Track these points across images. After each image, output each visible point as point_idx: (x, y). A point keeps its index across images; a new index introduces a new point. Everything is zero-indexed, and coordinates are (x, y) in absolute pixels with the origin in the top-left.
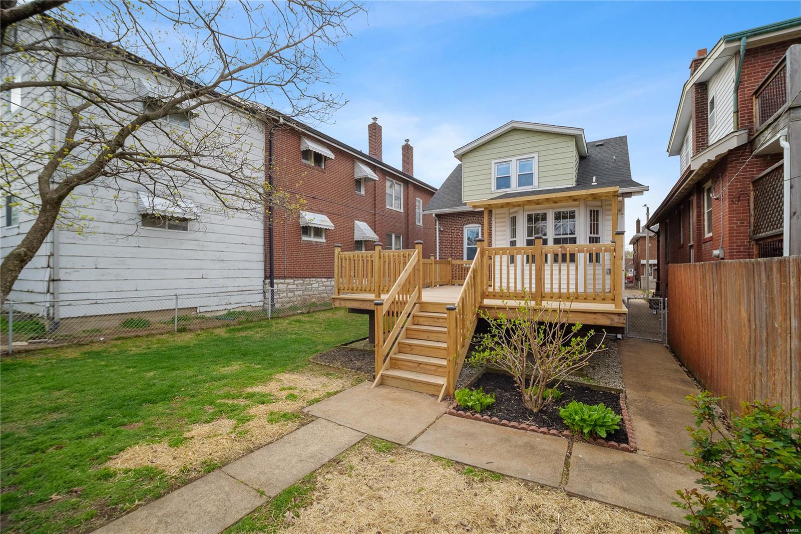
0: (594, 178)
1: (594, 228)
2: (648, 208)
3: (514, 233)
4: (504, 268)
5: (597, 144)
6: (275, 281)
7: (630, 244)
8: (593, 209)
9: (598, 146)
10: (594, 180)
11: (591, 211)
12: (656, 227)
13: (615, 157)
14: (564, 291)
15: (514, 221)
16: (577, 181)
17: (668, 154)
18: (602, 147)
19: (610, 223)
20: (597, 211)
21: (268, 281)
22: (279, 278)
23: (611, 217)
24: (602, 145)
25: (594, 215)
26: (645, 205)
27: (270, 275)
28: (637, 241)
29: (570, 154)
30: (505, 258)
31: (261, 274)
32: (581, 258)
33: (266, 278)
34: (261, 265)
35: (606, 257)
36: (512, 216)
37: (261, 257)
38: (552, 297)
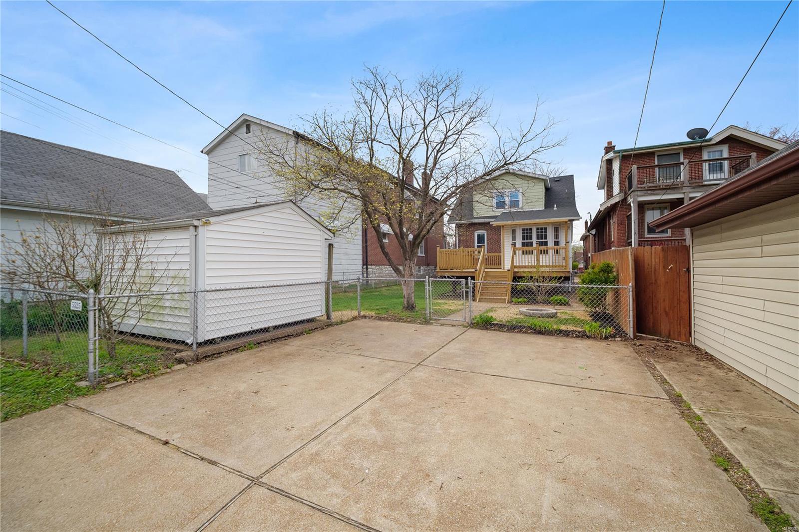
0: (555, 205)
1: (557, 236)
2: (591, 215)
3: (514, 238)
4: (520, 257)
5: (556, 180)
6: (369, 267)
7: (580, 240)
8: (556, 226)
9: (556, 181)
10: (555, 207)
11: (555, 228)
12: (593, 232)
13: (566, 191)
14: (551, 264)
15: (514, 232)
16: (545, 205)
17: (597, 188)
18: (559, 182)
19: (564, 234)
20: (558, 228)
21: (365, 267)
22: (372, 265)
23: (564, 231)
24: (558, 181)
25: (556, 230)
26: (589, 213)
27: (366, 263)
28: (586, 238)
29: (541, 190)
30: (521, 252)
31: (361, 262)
32: (550, 252)
33: (363, 265)
34: (361, 257)
35: (562, 252)
36: (513, 229)
37: (361, 252)
38: (543, 266)
